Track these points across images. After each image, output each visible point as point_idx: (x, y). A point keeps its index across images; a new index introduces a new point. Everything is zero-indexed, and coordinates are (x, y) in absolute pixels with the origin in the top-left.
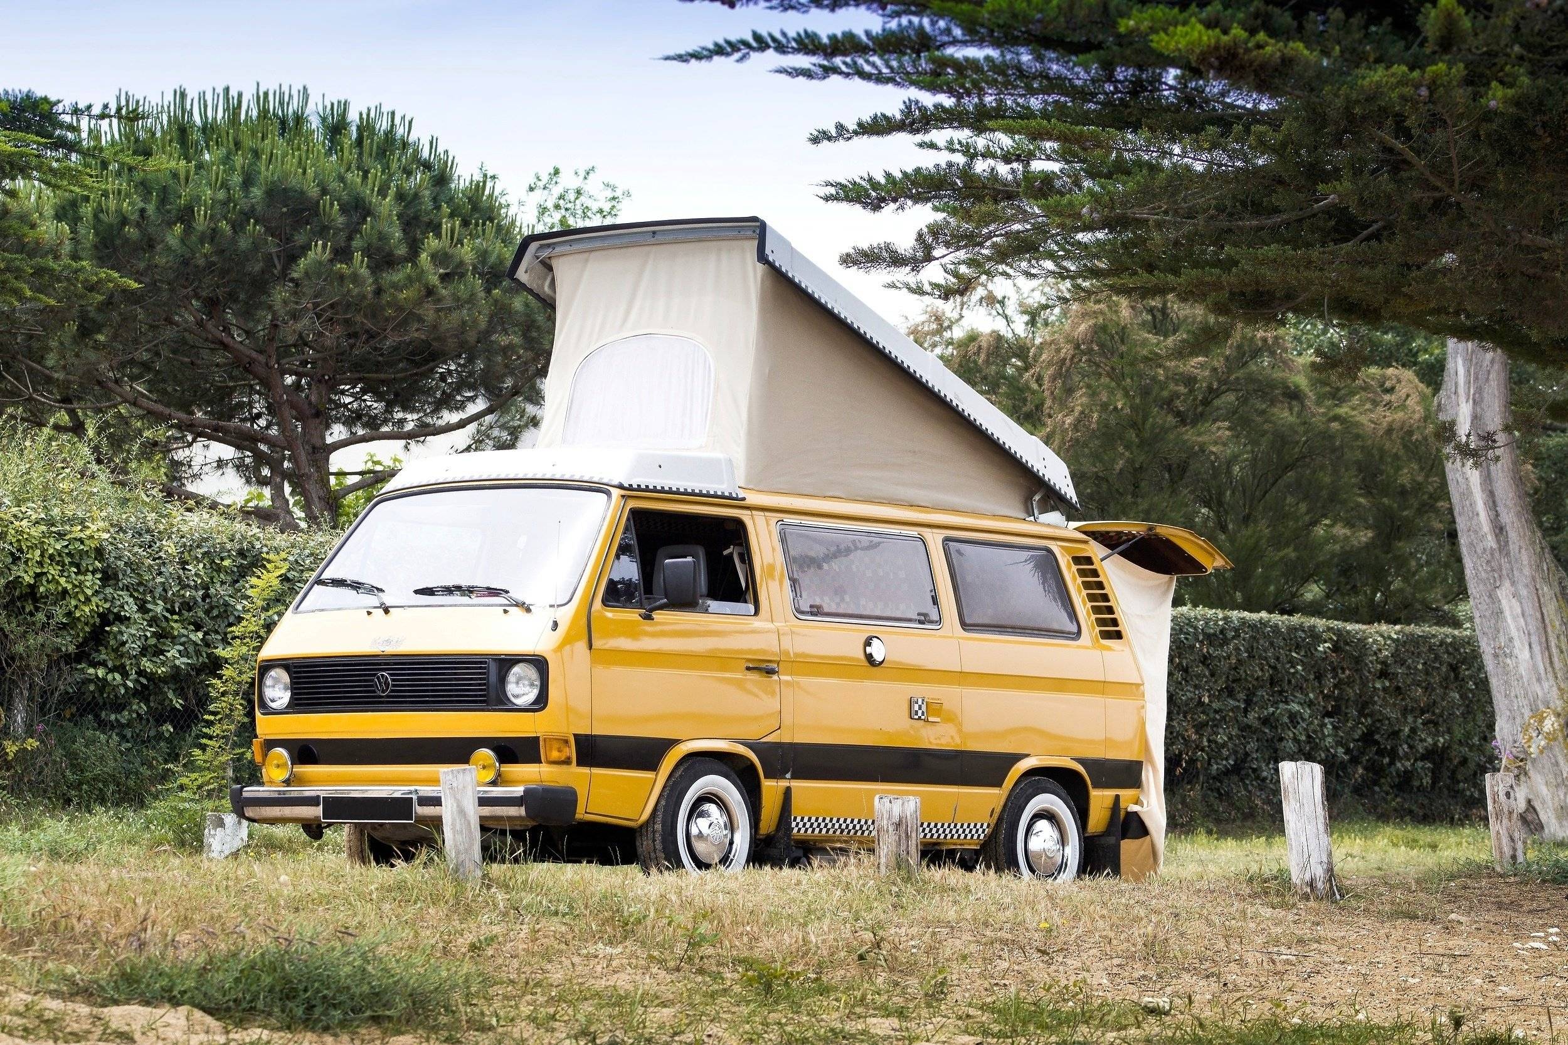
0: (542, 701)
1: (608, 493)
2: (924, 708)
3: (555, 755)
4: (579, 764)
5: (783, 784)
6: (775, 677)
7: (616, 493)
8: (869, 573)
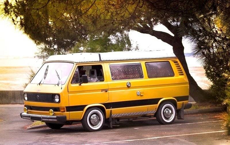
0: (59, 102)
1: (74, 63)
2: (139, 93)
3: (62, 110)
4: (67, 111)
5: (110, 109)
6: (108, 92)
7: (75, 64)
8: (130, 70)
